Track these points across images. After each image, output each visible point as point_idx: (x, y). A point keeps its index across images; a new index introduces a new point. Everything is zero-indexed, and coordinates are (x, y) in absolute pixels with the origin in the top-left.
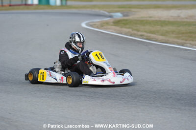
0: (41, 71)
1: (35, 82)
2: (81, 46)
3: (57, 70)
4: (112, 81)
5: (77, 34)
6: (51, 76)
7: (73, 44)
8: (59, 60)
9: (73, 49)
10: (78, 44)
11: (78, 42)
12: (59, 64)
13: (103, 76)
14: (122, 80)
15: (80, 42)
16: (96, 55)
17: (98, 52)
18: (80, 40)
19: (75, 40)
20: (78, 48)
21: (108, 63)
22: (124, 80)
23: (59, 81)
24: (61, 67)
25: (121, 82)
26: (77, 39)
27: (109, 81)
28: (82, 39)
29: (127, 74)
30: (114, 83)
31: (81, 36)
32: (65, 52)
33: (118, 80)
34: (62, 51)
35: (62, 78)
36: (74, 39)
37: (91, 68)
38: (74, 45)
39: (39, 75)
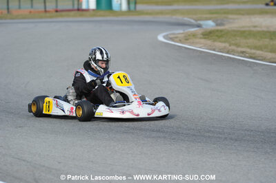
0: (47, 99)
1: (39, 114)
2: (104, 66)
3: (70, 98)
4: (136, 112)
5: (99, 49)
6: (57, 106)
7: (93, 63)
8: (73, 85)
9: (92, 69)
10: (100, 64)
11: (99, 60)
12: (72, 91)
13: (124, 105)
14: (150, 111)
15: (103, 60)
16: (119, 77)
17: (121, 74)
18: (103, 58)
19: (95, 58)
20: (99, 68)
21: (133, 89)
22: (153, 111)
23: (67, 113)
24: (75, 94)
25: (149, 114)
26: (99, 56)
27: (132, 112)
28: (105, 56)
29: (160, 104)
30: (138, 115)
31: (104, 52)
32: (81, 74)
33: (144, 111)
34: (77, 72)
35: (72, 108)
36: (94, 56)
37: (112, 96)
38: (93, 65)
39: (45, 104)
